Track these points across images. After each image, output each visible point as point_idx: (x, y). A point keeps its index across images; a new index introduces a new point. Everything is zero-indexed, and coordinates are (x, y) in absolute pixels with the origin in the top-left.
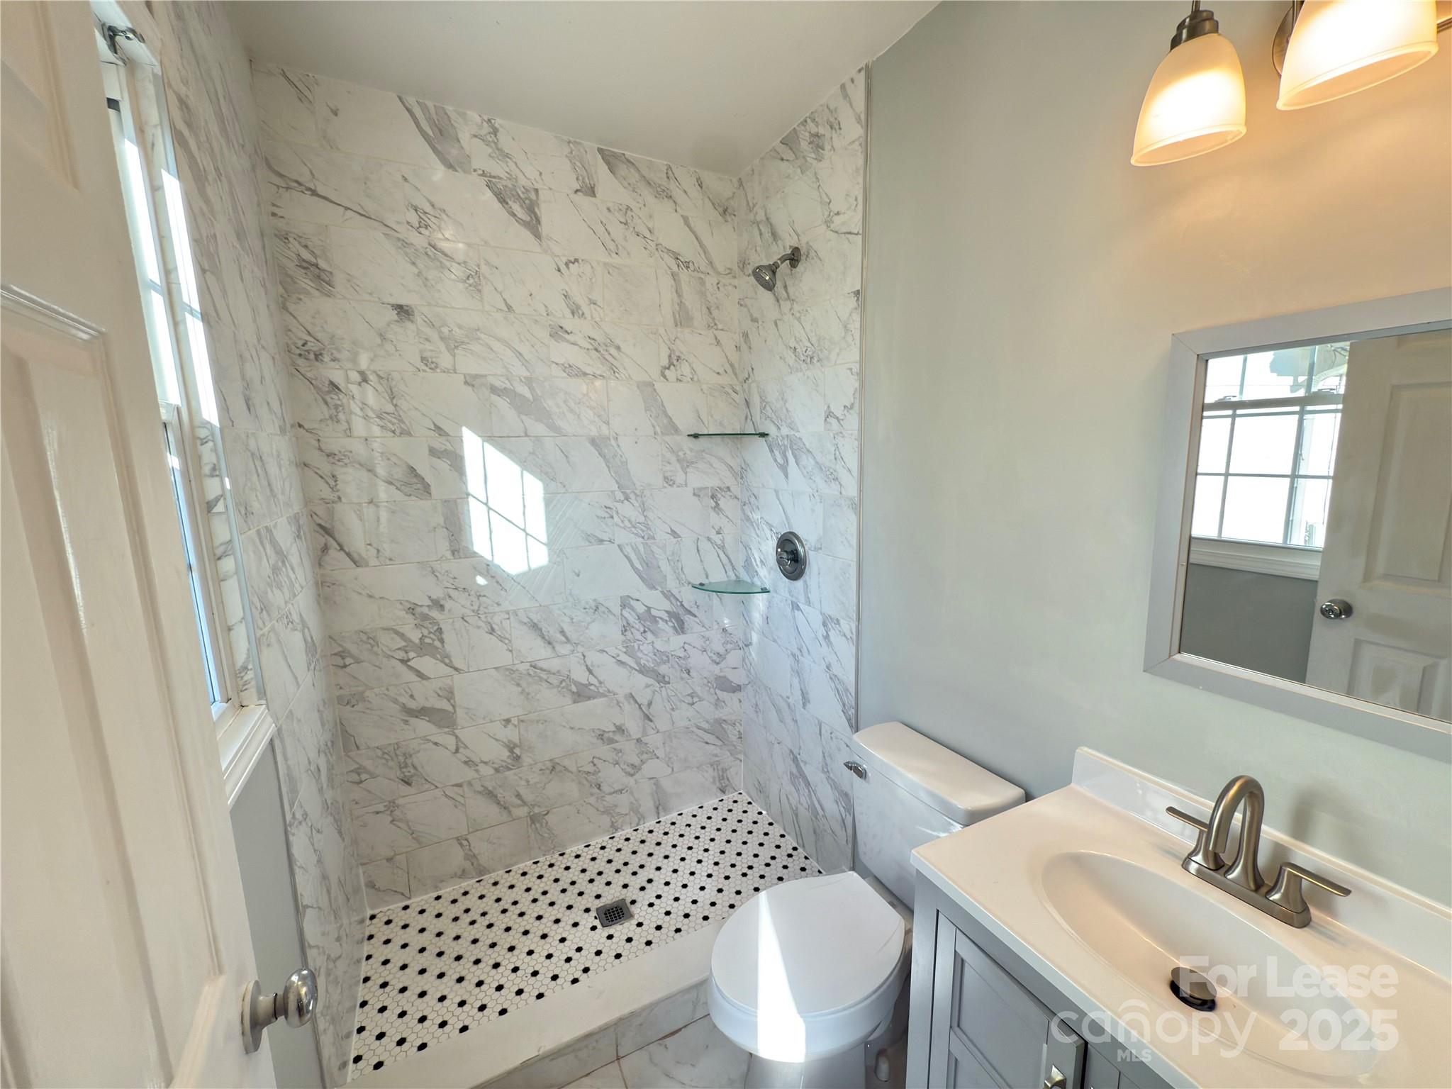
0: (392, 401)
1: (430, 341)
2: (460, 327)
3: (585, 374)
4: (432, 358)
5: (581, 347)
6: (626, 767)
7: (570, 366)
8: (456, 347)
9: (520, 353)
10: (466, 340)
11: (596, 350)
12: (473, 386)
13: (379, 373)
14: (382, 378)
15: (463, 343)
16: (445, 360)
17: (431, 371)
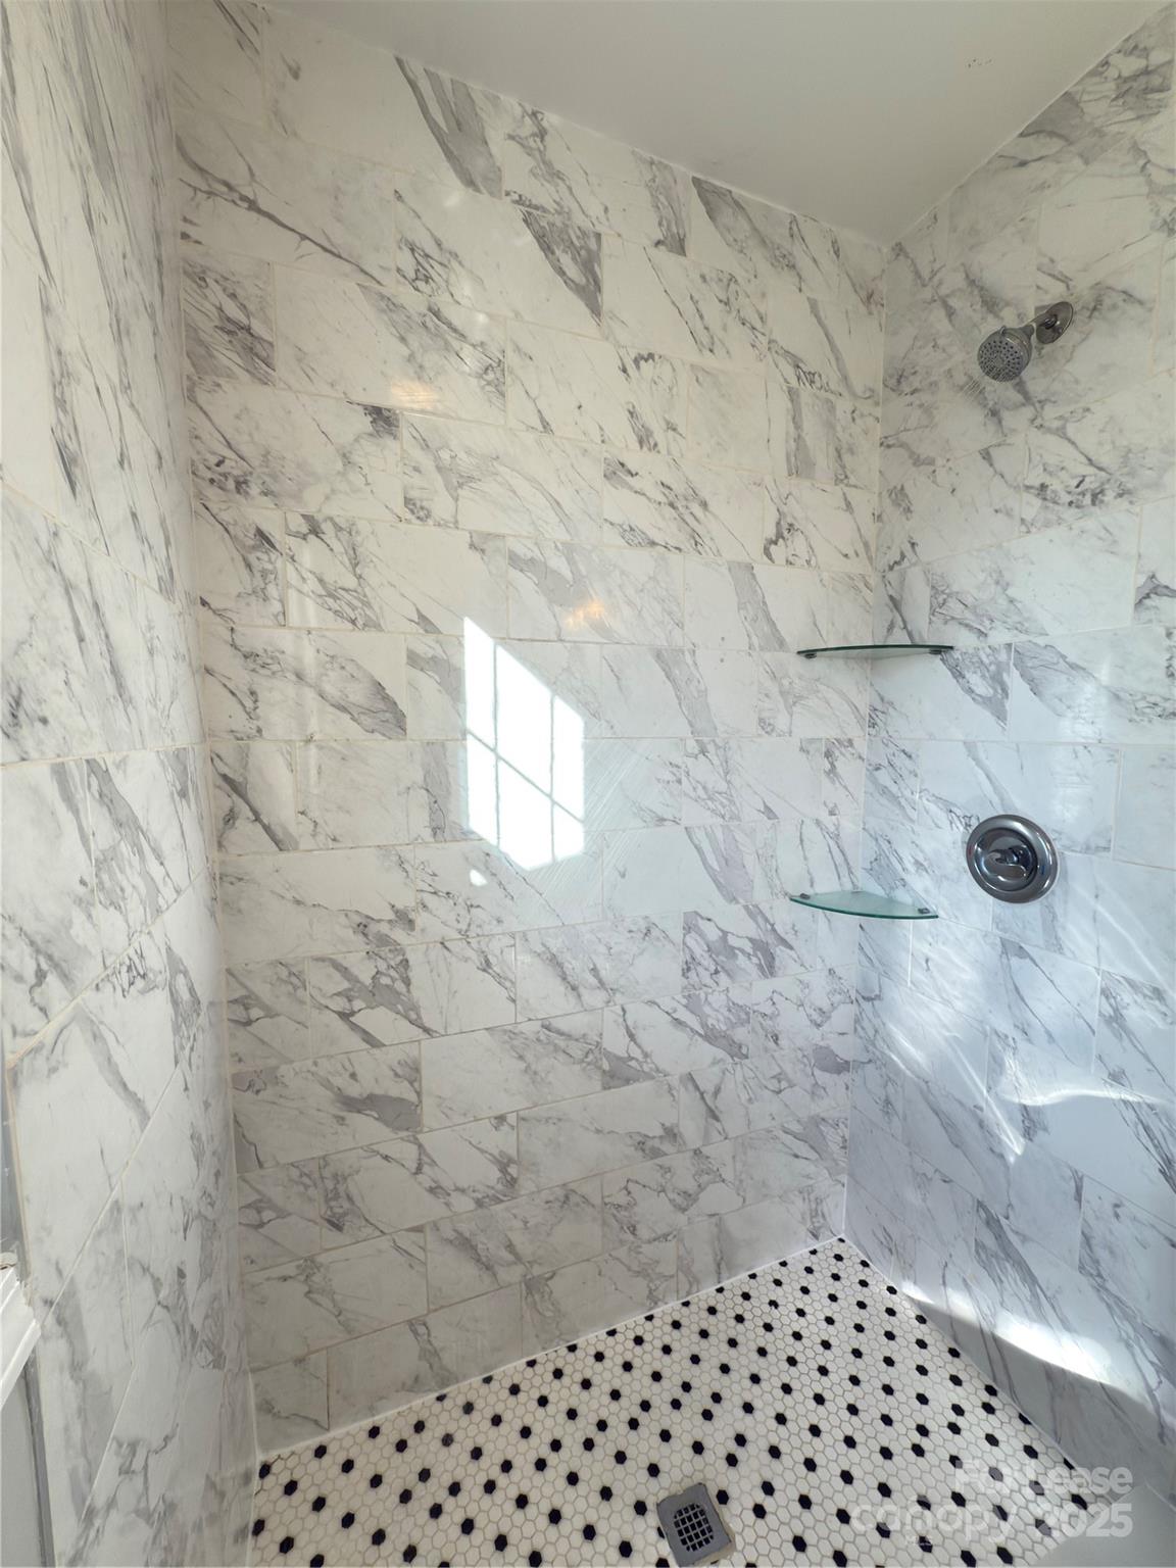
0: (354, 569)
1: (420, 472)
2: (469, 452)
3: (653, 544)
4: (421, 501)
5: (648, 498)
6: (675, 1196)
7: (632, 529)
8: (460, 485)
9: (558, 503)
10: (475, 474)
11: (672, 505)
12: (483, 551)
13: (337, 520)
14: (341, 529)
15: (471, 478)
16: (442, 506)
17: (418, 522)
